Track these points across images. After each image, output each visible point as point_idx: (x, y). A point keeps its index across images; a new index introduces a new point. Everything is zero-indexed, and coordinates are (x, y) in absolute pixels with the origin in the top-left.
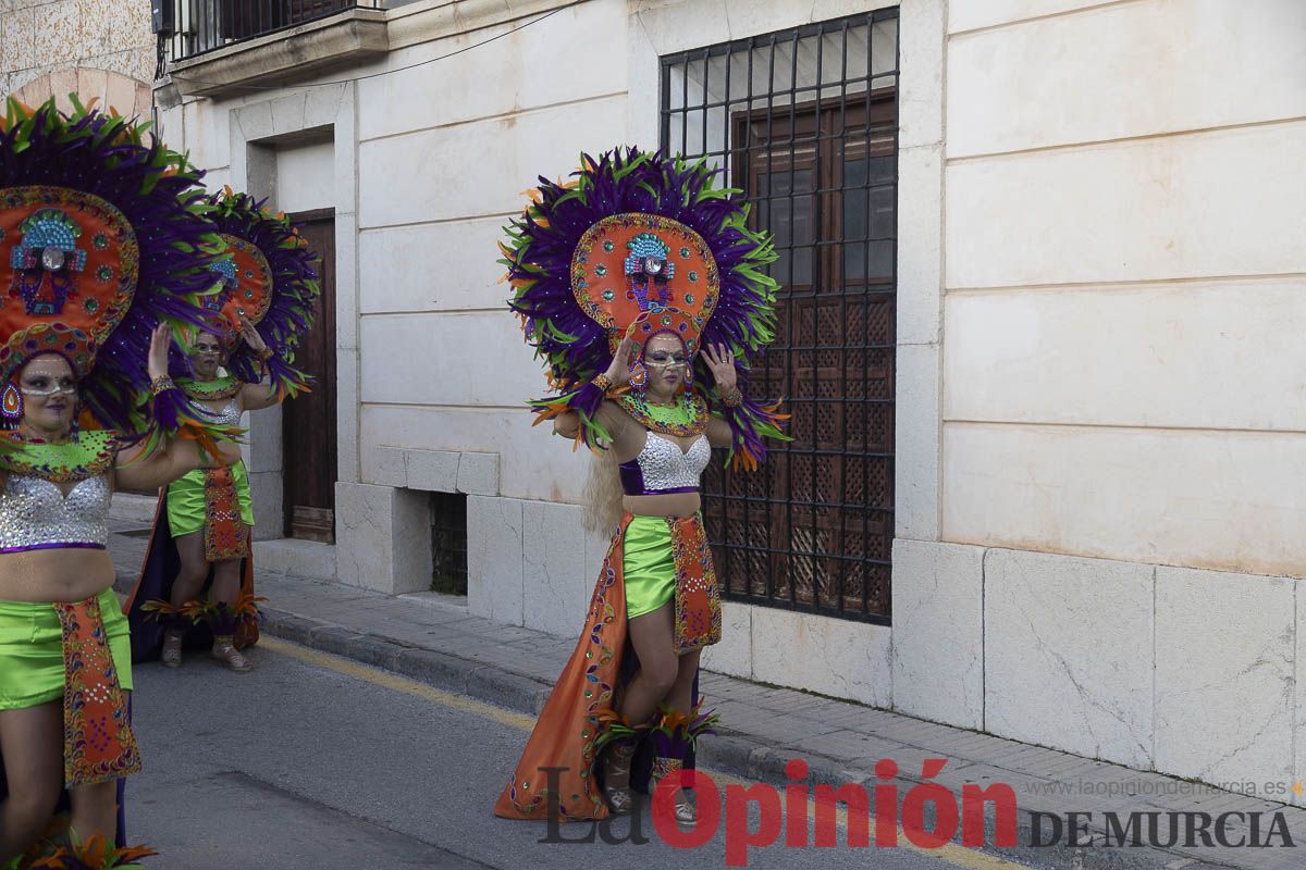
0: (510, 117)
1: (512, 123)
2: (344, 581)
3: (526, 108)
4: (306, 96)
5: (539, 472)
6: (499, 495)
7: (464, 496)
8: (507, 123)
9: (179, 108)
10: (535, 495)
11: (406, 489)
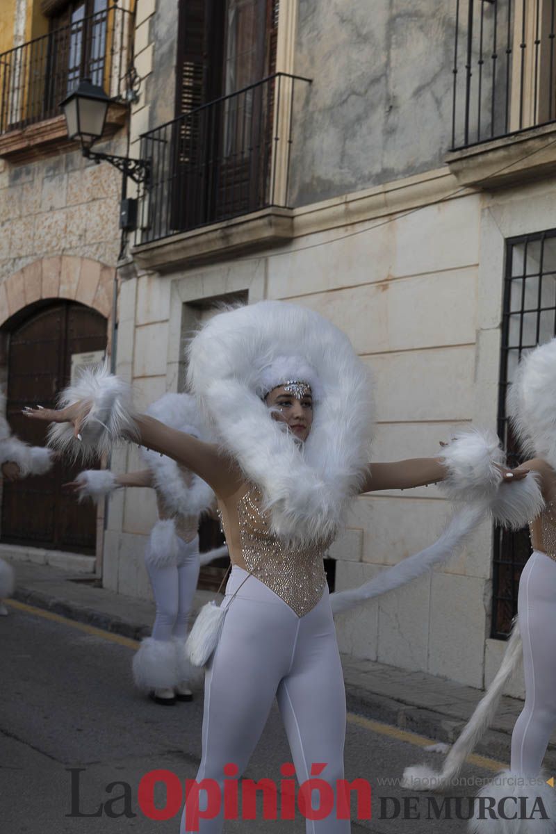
0: (384, 284)
1: (385, 288)
3: (397, 276)
4: (229, 270)
5: (394, 544)
6: (361, 561)
7: (335, 561)
8: (381, 288)
9: (133, 281)
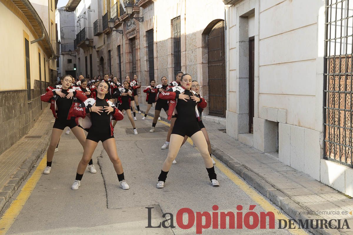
2: (255, 147)
4: (250, 1)
5: (295, 116)
6: (286, 123)
7: (278, 123)
8: (291, 1)
9: (228, 9)
10: (295, 123)
11: (267, 120)
